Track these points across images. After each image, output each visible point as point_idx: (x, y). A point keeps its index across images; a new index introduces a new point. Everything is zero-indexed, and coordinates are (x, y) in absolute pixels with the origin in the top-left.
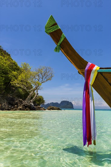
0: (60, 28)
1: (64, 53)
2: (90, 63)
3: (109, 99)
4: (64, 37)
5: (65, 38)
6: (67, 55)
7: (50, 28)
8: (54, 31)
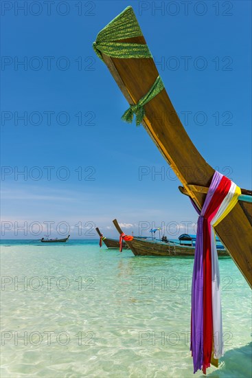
0: (152, 56)
1: (152, 130)
2: (219, 175)
3: (247, 261)
4: (162, 89)
5: (163, 92)
6: (159, 138)
7: (118, 44)
8: (131, 57)
